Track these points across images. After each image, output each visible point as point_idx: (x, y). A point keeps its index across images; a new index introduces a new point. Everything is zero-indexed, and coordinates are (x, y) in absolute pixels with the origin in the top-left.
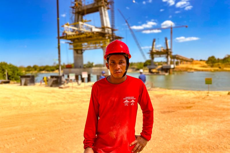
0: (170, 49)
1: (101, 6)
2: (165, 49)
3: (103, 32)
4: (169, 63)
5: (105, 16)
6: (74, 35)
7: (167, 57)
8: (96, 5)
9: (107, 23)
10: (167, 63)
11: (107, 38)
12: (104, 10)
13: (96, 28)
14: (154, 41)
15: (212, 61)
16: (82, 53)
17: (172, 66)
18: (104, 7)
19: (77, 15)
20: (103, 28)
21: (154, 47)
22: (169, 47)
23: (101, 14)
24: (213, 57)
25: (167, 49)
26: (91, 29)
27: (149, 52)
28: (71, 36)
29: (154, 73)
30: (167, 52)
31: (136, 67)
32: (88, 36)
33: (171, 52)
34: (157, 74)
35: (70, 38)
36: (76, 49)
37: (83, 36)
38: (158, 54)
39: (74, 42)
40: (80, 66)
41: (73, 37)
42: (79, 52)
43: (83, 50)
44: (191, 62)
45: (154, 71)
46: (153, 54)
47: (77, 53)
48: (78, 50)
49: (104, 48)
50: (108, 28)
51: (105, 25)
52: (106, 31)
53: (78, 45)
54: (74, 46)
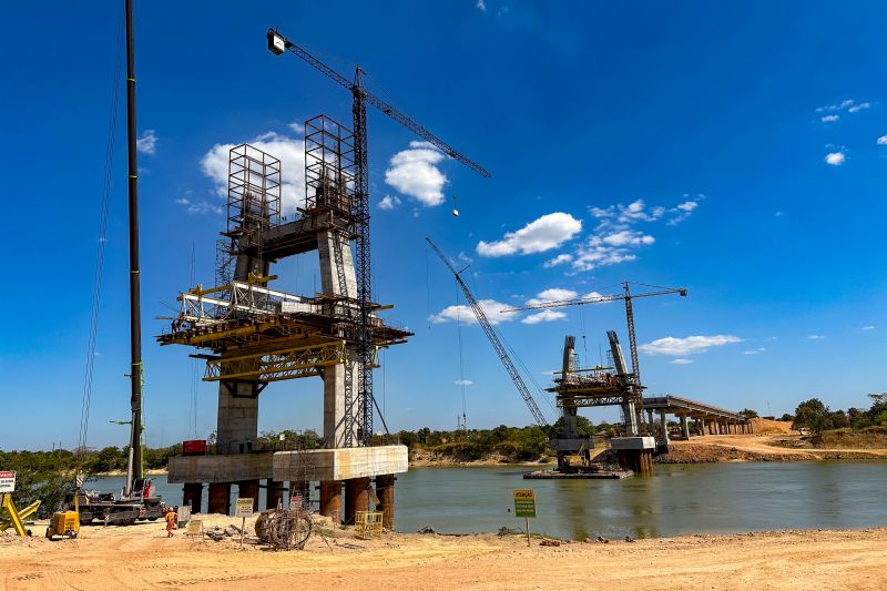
0: (632, 376)
1: (324, 230)
2: (614, 372)
3: (327, 315)
4: (635, 430)
5: (340, 262)
6: (215, 328)
7: (624, 405)
8: (308, 226)
9: (346, 279)
10: (624, 428)
11: (341, 334)
12: (337, 244)
13: (304, 300)
14: (570, 343)
15: (812, 419)
16: (255, 394)
17: (649, 442)
18: (336, 232)
19: (245, 258)
20: (328, 301)
21: (572, 366)
22: (627, 370)
23: (325, 256)
24: (815, 404)
25: (622, 376)
26: (279, 306)
27: (555, 385)
28: (206, 331)
29: (575, 469)
30: (620, 387)
31: (516, 445)
32: (262, 329)
33: (639, 388)
34: (589, 471)
35: (203, 338)
36: (230, 380)
37: (248, 329)
38: (588, 395)
39: (223, 350)
40: (242, 446)
41: (212, 336)
42: (241, 389)
43: (260, 382)
44: (742, 423)
45: (575, 460)
46: (568, 393)
47: (234, 393)
48: (236, 381)
49: (326, 373)
50: (346, 299)
51: (337, 291)
52: (339, 310)
53: (236, 364)
54: (222, 370)
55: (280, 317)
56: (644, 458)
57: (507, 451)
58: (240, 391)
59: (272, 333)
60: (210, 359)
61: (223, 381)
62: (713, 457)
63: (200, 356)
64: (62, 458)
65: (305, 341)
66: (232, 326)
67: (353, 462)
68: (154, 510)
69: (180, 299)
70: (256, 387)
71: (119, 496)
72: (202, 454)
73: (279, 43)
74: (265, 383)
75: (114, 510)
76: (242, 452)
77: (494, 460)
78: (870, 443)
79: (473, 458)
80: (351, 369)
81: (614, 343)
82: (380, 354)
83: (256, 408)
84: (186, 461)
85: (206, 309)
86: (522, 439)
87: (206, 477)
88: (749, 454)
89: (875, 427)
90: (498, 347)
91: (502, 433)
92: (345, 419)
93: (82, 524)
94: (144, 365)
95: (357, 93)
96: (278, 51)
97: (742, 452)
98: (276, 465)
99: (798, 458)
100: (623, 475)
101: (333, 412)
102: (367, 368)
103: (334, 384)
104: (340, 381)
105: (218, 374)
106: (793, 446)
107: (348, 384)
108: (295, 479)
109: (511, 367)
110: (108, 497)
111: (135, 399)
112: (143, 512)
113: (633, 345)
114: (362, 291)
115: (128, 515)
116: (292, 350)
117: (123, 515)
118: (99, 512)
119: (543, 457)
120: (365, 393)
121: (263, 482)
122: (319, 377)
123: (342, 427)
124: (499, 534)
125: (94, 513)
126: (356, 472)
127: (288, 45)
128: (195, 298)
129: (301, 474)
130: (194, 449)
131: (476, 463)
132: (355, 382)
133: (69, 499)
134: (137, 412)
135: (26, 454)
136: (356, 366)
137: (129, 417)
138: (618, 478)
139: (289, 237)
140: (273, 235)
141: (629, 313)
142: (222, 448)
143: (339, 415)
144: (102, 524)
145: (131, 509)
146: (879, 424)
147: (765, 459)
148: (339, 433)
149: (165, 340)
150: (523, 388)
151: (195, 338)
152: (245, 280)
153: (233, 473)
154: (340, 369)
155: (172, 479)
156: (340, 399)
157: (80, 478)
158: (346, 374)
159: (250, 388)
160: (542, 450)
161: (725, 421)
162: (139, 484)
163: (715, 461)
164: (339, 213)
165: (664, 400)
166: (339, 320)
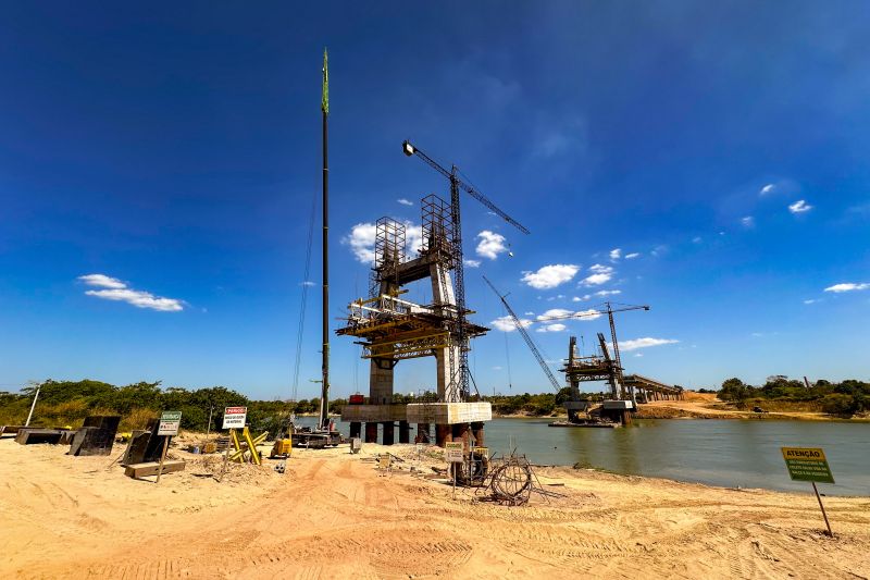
0: (615, 361)
1: (434, 263)
2: (603, 359)
3: (437, 315)
4: (619, 396)
5: (444, 283)
6: (370, 324)
7: (611, 382)
8: (424, 262)
9: (448, 293)
10: (612, 395)
12: (442, 272)
13: (422, 307)
14: (573, 342)
15: (734, 392)
16: (391, 367)
17: (629, 404)
18: (441, 265)
19: (385, 283)
20: (438, 306)
21: (575, 356)
22: (612, 357)
23: (435, 279)
24: (736, 382)
25: (608, 361)
26: (409, 309)
27: (565, 368)
28: (364, 326)
29: (582, 421)
30: (608, 369)
31: (536, 405)
32: (400, 324)
33: (619, 369)
34: (592, 423)
35: (363, 330)
36: (378, 357)
37: (390, 324)
38: (586, 374)
39: (373, 340)
40: (384, 400)
41: (368, 329)
42: (383, 363)
43: (395, 360)
44: (677, 394)
45: (582, 415)
46: (574, 372)
47: (380, 366)
48: (381, 359)
49: (438, 354)
50: (449, 305)
51: (443, 300)
52: (445, 313)
53: (381, 348)
54: (372, 351)
55: (411, 316)
56: (627, 414)
57: (530, 409)
58: (383, 366)
59: (405, 327)
60: (366, 345)
61: (373, 359)
62: (670, 415)
63: (360, 343)
64: (278, 405)
65: (423, 332)
66: (380, 323)
67: (459, 413)
68: (336, 439)
69: (350, 307)
70: (392, 362)
71: (315, 429)
72: (362, 404)
73: (410, 148)
74: (397, 360)
75: (311, 438)
76: (384, 403)
77: (522, 414)
78: (781, 408)
79: (509, 413)
80: (453, 351)
81: (602, 341)
82: (472, 342)
83: (391, 376)
84: (352, 408)
85: (364, 312)
86: (539, 401)
87: (364, 419)
88: (694, 414)
89: (783, 397)
90: (530, 343)
91: (526, 398)
92: (451, 384)
93: (294, 446)
94: (330, 345)
95: (453, 181)
96: (408, 153)
97: (688, 412)
98: (409, 412)
99: (730, 417)
100: (616, 425)
101: (444, 379)
102: (464, 350)
103: (443, 360)
104: (447, 359)
105: (370, 353)
106: (723, 409)
107: (451, 360)
108: (422, 422)
109: (538, 356)
110: (307, 429)
111: (325, 367)
112: (329, 441)
113: (615, 342)
114: (460, 300)
115: (320, 442)
116: (416, 339)
117: (318, 443)
118: (303, 439)
119: (554, 413)
120: (463, 367)
121: (397, 423)
122: (433, 357)
123: (449, 389)
124: (575, 468)
125: (300, 440)
126: (461, 419)
127: (415, 150)
128: (358, 306)
129: (426, 418)
130: (357, 400)
131: (511, 416)
132: (456, 360)
133: (285, 429)
134: (325, 374)
135: (261, 402)
136: (457, 349)
137: (321, 378)
138: (612, 427)
139: (412, 269)
140: (402, 269)
141: (612, 323)
142: (372, 401)
143: (447, 381)
144: (304, 447)
145: (322, 438)
146: (786, 395)
147: (706, 417)
148: (447, 392)
149: (341, 332)
150: (546, 369)
151: (358, 331)
152: (387, 293)
153: (380, 417)
154: (447, 351)
155: (343, 419)
156: (447, 371)
157: (293, 416)
158: (452, 354)
159: (388, 363)
160: (552, 409)
161: (666, 392)
162: (326, 422)
163: (670, 418)
164: (443, 253)
165: (632, 378)
166: (444, 319)
